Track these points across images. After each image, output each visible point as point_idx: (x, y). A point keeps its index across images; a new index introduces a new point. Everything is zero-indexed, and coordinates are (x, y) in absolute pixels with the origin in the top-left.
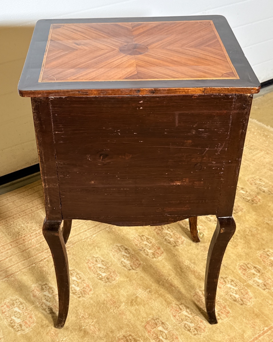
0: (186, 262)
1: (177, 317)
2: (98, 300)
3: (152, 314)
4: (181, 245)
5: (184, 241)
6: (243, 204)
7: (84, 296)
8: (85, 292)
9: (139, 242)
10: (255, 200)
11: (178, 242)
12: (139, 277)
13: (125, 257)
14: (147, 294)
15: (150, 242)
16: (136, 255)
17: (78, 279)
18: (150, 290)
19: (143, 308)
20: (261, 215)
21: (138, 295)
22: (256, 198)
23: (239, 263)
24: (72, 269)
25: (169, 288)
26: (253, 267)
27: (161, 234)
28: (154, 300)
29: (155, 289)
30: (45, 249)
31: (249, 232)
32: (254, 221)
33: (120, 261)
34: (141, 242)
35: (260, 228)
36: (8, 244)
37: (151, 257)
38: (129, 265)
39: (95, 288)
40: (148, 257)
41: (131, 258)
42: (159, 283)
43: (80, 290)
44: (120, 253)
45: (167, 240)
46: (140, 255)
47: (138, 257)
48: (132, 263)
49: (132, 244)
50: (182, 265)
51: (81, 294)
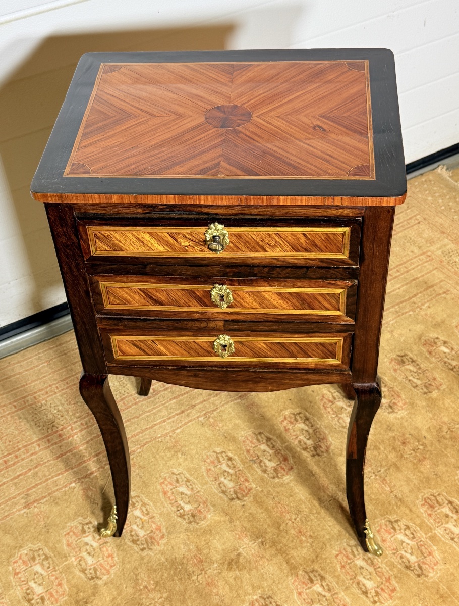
0: (330, 490)
1: (304, 596)
2: (173, 556)
3: (262, 588)
4: (325, 454)
5: (330, 445)
7: (151, 547)
8: (153, 540)
9: (253, 446)
11: (320, 446)
12: (247, 514)
13: (226, 474)
14: (257, 548)
15: (272, 446)
16: (245, 471)
17: (143, 515)
18: (263, 540)
19: (248, 575)
21: (241, 550)
23: (422, 494)
24: (136, 494)
25: (296, 538)
26: (447, 502)
27: (292, 431)
28: (267, 559)
29: (272, 539)
31: (447, 432)
33: (218, 482)
34: (257, 446)
36: (33, 443)
37: (271, 475)
38: (232, 490)
39: (169, 533)
40: (266, 475)
41: (236, 476)
42: (279, 528)
43: (145, 535)
44: (219, 466)
45: (302, 442)
46: (252, 471)
47: (249, 475)
48: (237, 487)
49: (241, 449)
50: (322, 494)
51: (147, 543)
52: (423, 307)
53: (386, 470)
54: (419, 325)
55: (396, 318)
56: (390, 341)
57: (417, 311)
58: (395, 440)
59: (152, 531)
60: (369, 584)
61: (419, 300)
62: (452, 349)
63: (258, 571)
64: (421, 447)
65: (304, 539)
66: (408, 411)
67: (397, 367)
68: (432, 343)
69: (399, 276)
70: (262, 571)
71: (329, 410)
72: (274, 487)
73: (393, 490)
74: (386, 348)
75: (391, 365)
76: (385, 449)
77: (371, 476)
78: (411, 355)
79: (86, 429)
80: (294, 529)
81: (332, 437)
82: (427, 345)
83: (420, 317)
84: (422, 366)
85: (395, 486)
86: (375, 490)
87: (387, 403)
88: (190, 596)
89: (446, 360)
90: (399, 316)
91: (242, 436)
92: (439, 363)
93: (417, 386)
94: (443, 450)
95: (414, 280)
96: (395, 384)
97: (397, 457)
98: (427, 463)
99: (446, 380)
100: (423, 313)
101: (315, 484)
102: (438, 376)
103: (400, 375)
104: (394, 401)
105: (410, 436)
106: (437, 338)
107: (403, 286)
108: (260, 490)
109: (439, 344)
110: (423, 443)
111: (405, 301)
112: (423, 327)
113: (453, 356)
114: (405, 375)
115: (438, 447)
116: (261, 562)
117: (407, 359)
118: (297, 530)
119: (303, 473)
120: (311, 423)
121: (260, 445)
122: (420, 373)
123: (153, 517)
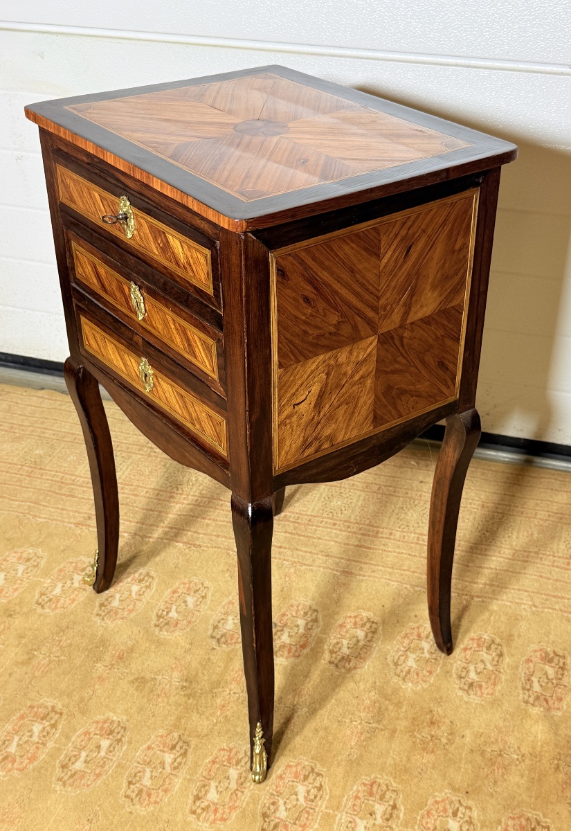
0: (303, 699)
1: (150, 753)
2: (109, 638)
4: (343, 670)
8: (114, 615)
9: (294, 615)
11: (350, 661)
12: (206, 657)
14: (174, 687)
15: (309, 627)
18: (187, 686)
21: (160, 677)
23: (379, 776)
25: (213, 707)
26: (391, 803)
27: (345, 630)
28: (168, 702)
29: (195, 691)
31: (493, 751)
33: (223, 617)
34: (297, 617)
35: (527, 762)
38: (225, 631)
39: (132, 620)
42: (213, 688)
43: (115, 607)
45: (339, 646)
48: (231, 632)
49: (281, 609)
50: (290, 697)
51: (108, 613)
53: (378, 728)
58: (428, 714)
59: (124, 609)
60: (213, 795)
63: (147, 702)
64: (444, 740)
65: (219, 713)
66: (482, 702)
67: (536, 660)
71: (407, 641)
74: (550, 636)
75: (532, 654)
76: (406, 712)
77: (356, 721)
81: (372, 662)
84: (565, 679)
85: (364, 747)
86: (340, 735)
87: (473, 679)
88: (76, 674)
91: (297, 601)
93: (528, 690)
94: (463, 762)
96: (508, 671)
97: (406, 727)
98: (428, 758)
103: (528, 668)
104: (483, 684)
105: (449, 723)
110: (453, 739)
114: (534, 672)
115: (464, 755)
116: (160, 700)
117: (559, 661)
118: (223, 702)
119: (300, 667)
120: (372, 637)
121: (300, 618)
122: (553, 684)
123: (140, 600)
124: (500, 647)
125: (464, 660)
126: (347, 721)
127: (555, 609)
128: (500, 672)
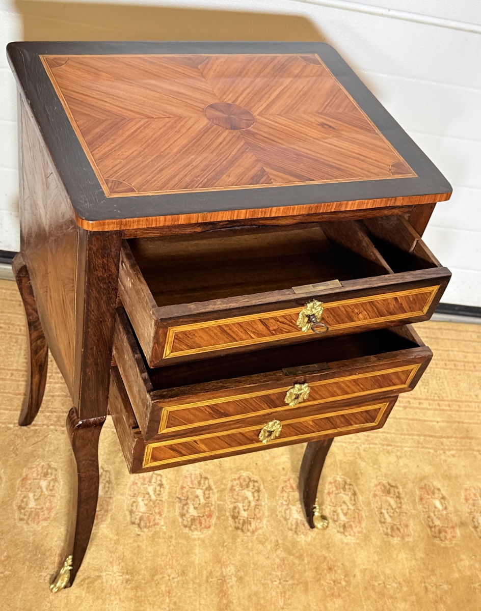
0: (229, 569)
2: (41, 543)
4: (249, 534)
5: (260, 528)
6: (419, 528)
7: (30, 522)
8: (36, 517)
9: (191, 486)
10: (446, 532)
11: (250, 524)
12: (135, 545)
13: (147, 496)
14: (119, 581)
15: (207, 496)
16: (166, 504)
17: (47, 489)
18: (130, 578)
19: (91, 601)
20: (430, 566)
21: (104, 574)
22: (449, 531)
24: (56, 467)
25: (161, 595)
27: (236, 493)
28: (120, 599)
29: (139, 582)
30: (49, 409)
31: (379, 584)
32: (407, 570)
33: (134, 500)
34: (194, 488)
35: (405, 589)
36: (9, 370)
37: (185, 523)
38: (140, 514)
39: (55, 520)
40: (180, 520)
41: (154, 504)
42: (154, 576)
43: (33, 508)
44: (147, 486)
45: (237, 510)
46: (171, 509)
47: (166, 510)
48: (147, 515)
49: (178, 482)
50: (218, 569)
51: (29, 516)
52: (448, 453)
53: (294, 584)
54: (430, 467)
55: (413, 447)
56: (391, 466)
57: (438, 453)
58: (324, 561)
59: (42, 508)
61: (448, 443)
62: (446, 508)
63: (103, 603)
64: (344, 583)
65: (167, 600)
66: (358, 541)
67: (379, 493)
68: (429, 490)
69: (447, 410)
70: (107, 606)
71: (285, 495)
72: (179, 536)
73: (285, 607)
74: (382, 470)
75: (375, 488)
76: (308, 563)
77: (276, 581)
78: (401, 490)
79: (62, 383)
80: (167, 586)
81: (268, 521)
82: (424, 490)
83: (438, 459)
84: (404, 506)
85: (290, 605)
86: (269, 597)
87: (344, 521)
88: (27, 588)
89: (432, 515)
90: (418, 447)
91: (188, 471)
92: (423, 514)
93: (384, 523)
94: (363, 599)
95: (459, 422)
96: (365, 508)
97: (314, 578)
98: (338, 602)
99: (417, 534)
100: (443, 457)
101: (218, 555)
102: (412, 525)
103: (377, 502)
104: (352, 523)
105: (341, 566)
106: (439, 490)
107: (443, 422)
108: (165, 530)
109: (436, 495)
110: (350, 580)
111: (435, 437)
112: (433, 471)
113: (441, 515)
114: (381, 505)
115: (361, 593)
116: (112, 598)
117: (394, 491)
118: (167, 589)
119: (215, 538)
120: (259, 496)
121: (197, 489)
122: (397, 512)
123: (54, 496)
124: (351, 487)
125: (331, 504)
126: (269, 582)
127: (376, 444)
128: (359, 510)
